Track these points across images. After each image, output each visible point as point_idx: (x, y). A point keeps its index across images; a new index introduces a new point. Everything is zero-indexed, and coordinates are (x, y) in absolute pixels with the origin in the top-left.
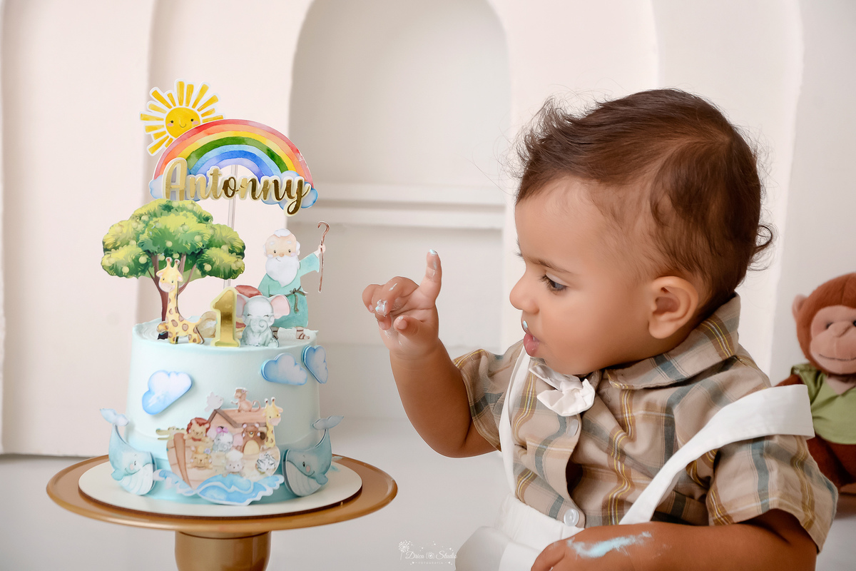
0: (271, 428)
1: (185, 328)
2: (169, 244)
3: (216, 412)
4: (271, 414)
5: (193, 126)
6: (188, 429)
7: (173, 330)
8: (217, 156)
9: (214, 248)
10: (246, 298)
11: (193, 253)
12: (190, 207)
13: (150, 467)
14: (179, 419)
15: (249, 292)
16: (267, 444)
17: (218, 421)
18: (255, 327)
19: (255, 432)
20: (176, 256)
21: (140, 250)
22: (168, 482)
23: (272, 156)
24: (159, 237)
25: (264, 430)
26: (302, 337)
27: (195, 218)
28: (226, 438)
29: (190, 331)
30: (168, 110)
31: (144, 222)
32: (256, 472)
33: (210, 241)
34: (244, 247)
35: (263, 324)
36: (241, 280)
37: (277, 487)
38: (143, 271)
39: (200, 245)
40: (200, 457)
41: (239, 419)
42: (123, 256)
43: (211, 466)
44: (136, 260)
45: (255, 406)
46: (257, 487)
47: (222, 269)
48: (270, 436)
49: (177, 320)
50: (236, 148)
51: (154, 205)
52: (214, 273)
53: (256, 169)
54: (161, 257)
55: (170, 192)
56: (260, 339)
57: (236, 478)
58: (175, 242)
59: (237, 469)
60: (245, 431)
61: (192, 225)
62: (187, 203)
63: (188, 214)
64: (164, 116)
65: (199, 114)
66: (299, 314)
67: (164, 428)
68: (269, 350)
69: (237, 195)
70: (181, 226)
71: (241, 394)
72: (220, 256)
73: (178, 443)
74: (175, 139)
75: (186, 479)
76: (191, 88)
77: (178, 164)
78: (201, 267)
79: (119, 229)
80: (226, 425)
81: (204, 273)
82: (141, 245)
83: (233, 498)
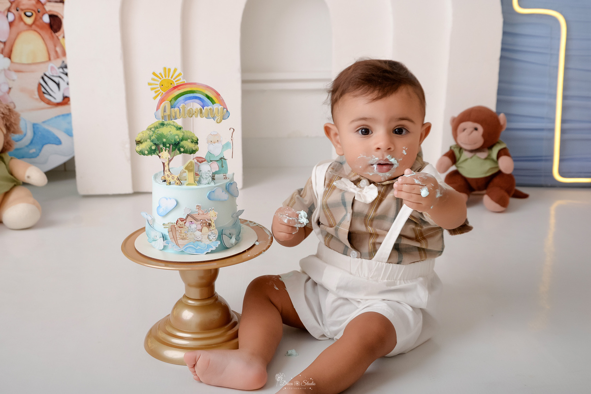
0: (213, 221)
1: (173, 178)
2: (164, 140)
3: (188, 215)
4: (212, 215)
5: (172, 87)
6: (176, 223)
7: (167, 178)
8: (183, 99)
9: (184, 141)
10: (199, 164)
11: (175, 144)
12: (172, 123)
13: (162, 238)
14: (173, 218)
15: (201, 160)
16: (212, 228)
17: (190, 219)
18: (204, 176)
19: (206, 223)
20: (168, 145)
21: (152, 143)
22: (170, 245)
23: (208, 97)
24: (160, 137)
25: (210, 222)
26: (225, 178)
27: (175, 128)
28: (194, 226)
29: (175, 179)
30: (160, 80)
31: (153, 131)
32: (208, 240)
33: (182, 138)
34: (198, 140)
35: (207, 174)
36: (197, 154)
37: (217, 246)
38: (154, 153)
39: (178, 140)
40: (183, 235)
41: (199, 218)
42: (145, 146)
43: (188, 238)
44: (150, 148)
45: (206, 212)
46: (209, 246)
47: (188, 150)
48: (213, 224)
49: (169, 175)
50: (191, 95)
51: (157, 124)
52: (185, 152)
53: (202, 104)
54: (161, 146)
55: (164, 117)
56: (206, 181)
57: (199, 243)
58: (167, 139)
59: (199, 239)
60: (202, 223)
61: (174, 131)
62: (171, 122)
63: (172, 126)
64: (158, 83)
65: (174, 81)
66: (224, 168)
67: (166, 223)
68: (210, 187)
69: (194, 116)
70: (169, 132)
71: (199, 207)
72: (187, 144)
73: (173, 229)
74: (164, 93)
75: (177, 244)
76: (169, 70)
77: (166, 103)
78: (179, 150)
79: (142, 135)
80: (193, 221)
81: (181, 152)
82: (152, 141)
83: (198, 252)
